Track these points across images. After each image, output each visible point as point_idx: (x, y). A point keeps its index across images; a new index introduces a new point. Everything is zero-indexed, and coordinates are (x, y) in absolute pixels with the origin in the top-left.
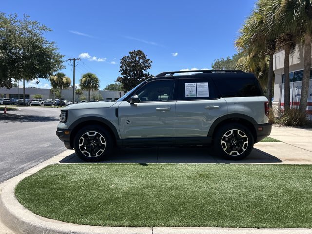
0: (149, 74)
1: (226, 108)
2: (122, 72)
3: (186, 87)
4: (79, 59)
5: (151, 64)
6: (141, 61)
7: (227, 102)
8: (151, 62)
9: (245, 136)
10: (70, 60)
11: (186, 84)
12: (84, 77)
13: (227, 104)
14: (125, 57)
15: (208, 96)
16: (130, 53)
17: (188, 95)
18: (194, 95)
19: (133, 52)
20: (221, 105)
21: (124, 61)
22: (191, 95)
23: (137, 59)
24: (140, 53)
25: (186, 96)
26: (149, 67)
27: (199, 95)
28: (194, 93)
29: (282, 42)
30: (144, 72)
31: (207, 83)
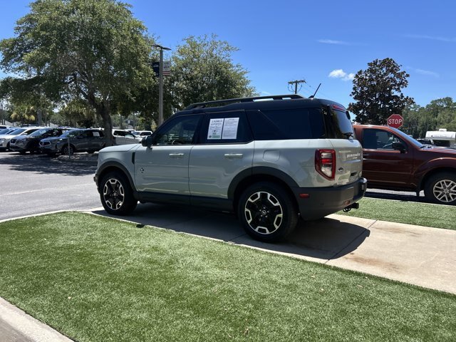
0: (402, 96)
1: (250, 158)
2: (354, 96)
3: (210, 125)
4: (303, 81)
5: (407, 78)
6: (391, 75)
8: (408, 76)
9: (278, 204)
10: (291, 83)
11: (211, 120)
13: (254, 151)
14: (360, 73)
15: (235, 137)
16: (370, 64)
17: (210, 137)
18: (218, 136)
19: (375, 63)
20: (246, 152)
22: (214, 137)
24: (388, 63)
25: (208, 138)
26: (403, 84)
27: (225, 136)
28: (218, 133)
31: (238, 119)
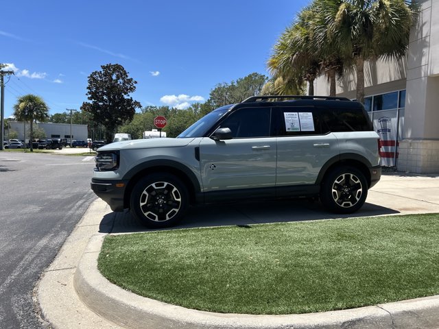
0: (132, 100)
1: (337, 146)
2: (90, 96)
3: (285, 118)
4: (11, 72)
5: (135, 85)
6: (121, 80)
7: (338, 138)
8: (136, 82)
9: (358, 181)
11: (285, 114)
12: (21, 101)
13: (338, 141)
14: (95, 73)
15: (313, 130)
16: (103, 67)
17: (289, 129)
18: (296, 129)
19: (108, 67)
20: (332, 142)
21: (92, 79)
22: (293, 129)
23: (114, 77)
24: (118, 68)
25: (287, 130)
26: (132, 89)
27: (303, 128)
28: (297, 126)
29: (328, 65)
30: (126, 97)
31: (311, 114)
